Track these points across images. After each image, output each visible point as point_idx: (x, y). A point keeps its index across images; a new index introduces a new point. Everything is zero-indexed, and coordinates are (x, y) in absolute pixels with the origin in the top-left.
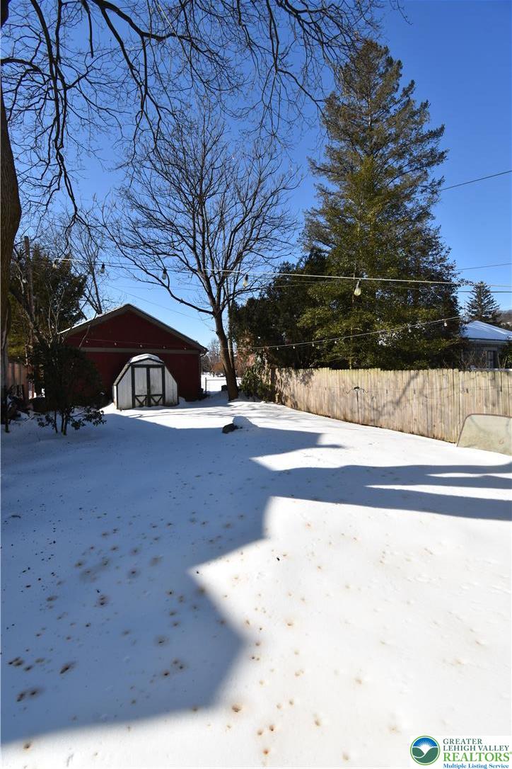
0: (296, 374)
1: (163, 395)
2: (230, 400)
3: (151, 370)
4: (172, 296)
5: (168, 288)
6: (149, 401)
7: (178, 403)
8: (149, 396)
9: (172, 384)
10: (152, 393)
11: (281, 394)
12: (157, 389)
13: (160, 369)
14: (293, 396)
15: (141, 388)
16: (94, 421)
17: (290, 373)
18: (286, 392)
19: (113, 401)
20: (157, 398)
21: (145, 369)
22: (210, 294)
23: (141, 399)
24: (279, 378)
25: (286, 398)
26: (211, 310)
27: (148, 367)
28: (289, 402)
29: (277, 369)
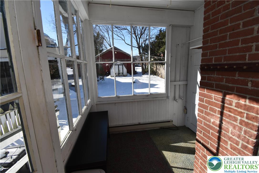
0: (162, 66)
1: (123, 73)
2: (143, 75)
3: (119, 66)
4: (125, 43)
5: (124, 41)
6: (119, 75)
7: (127, 75)
8: (119, 73)
9: (125, 70)
10: (120, 72)
12: (121, 71)
13: (122, 66)
14: (161, 73)
15: (117, 71)
16: (102, 80)
17: (161, 66)
18: (159, 72)
19: (110, 75)
20: (121, 74)
21: (118, 66)
22: (137, 41)
23: (117, 74)
24: (158, 68)
25: (159, 74)
26: (137, 46)
27: (118, 65)
28: (160, 76)
29: (157, 65)
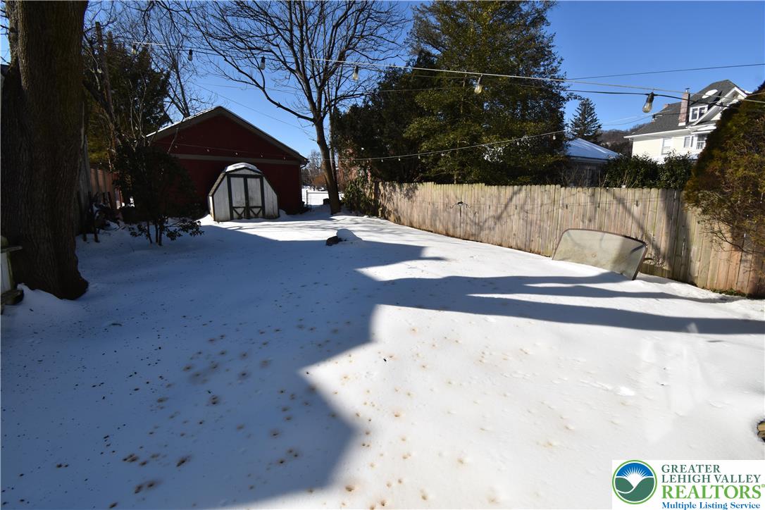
0: (400, 188)
1: (263, 207)
2: (332, 215)
3: (249, 180)
4: (269, 99)
5: (263, 89)
6: (249, 214)
7: (279, 216)
8: (248, 208)
9: (271, 196)
10: (251, 205)
11: (384, 208)
12: (256, 201)
13: (258, 180)
14: (396, 210)
15: (239, 199)
17: (394, 187)
18: (389, 207)
19: (209, 213)
20: (256, 211)
21: (242, 179)
22: (310, 98)
23: (240, 211)
24: (382, 192)
25: (389, 213)
26: (311, 116)
27: (246, 177)
28: (392, 217)
29: (380, 183)
